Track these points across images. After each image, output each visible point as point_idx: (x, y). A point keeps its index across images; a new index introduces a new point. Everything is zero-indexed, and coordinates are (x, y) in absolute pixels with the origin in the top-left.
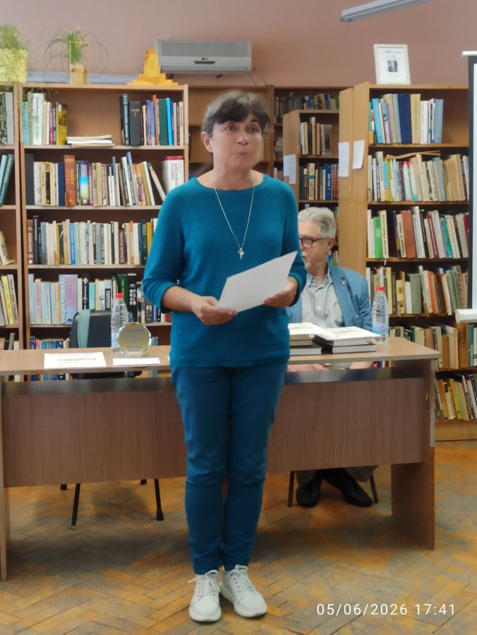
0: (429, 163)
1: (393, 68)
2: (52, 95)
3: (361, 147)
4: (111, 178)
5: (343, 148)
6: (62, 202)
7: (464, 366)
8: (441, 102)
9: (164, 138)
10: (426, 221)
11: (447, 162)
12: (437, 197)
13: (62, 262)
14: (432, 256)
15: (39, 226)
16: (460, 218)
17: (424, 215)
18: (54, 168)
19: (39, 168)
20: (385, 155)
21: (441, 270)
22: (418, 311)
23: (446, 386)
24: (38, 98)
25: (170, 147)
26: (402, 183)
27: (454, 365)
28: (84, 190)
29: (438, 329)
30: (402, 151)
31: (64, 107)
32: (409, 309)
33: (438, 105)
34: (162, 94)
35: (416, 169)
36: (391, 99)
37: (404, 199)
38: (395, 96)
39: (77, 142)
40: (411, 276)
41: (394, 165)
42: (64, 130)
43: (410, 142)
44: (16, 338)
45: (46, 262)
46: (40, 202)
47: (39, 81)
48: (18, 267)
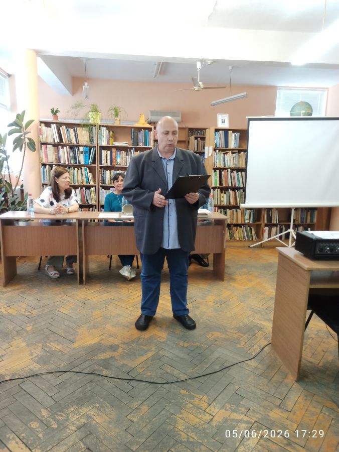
0: (234, 154)
1: (223, 122)
2: (109, 128)
3: (211, 148)
4: (128, 156)
5: (206, 148)
6: (111, 164)
7: (243, 223)
8: (239, 134)
9: (145, 144)
10: (232, 174)
11: (240, 154)
12: (236, 166)
13: (111, 184)
14: (233, 186)
15: (104, 171)
16: (244, 173)
17: (231, 172)
18: (109, 152)
19: (104, 152)
20: (219, 151)
21: (236, 191)
22: (228, 204)
23: (237, 229)
24: (104, 129)
25: (147, 147)
26: (224, 161)
27: (240, 222)
28: (119, 160)
29: (235, 210)
30: (225, 151)
31: (113, 132)
32: (225, 203)
33: (238, 135)
34: (145, 129)
35: (229, 156)
36: (222, 132)
37: (225, 166)
38: (223, 131)
39: (117, 144)
40: (226, 192)
41: (222, 155)
42: (113, 140)
43: (228, 147)
44: (96, 208)
45: (105, 184)
46: (104, 163)
47: (104, 123)
48: (97, 185)
